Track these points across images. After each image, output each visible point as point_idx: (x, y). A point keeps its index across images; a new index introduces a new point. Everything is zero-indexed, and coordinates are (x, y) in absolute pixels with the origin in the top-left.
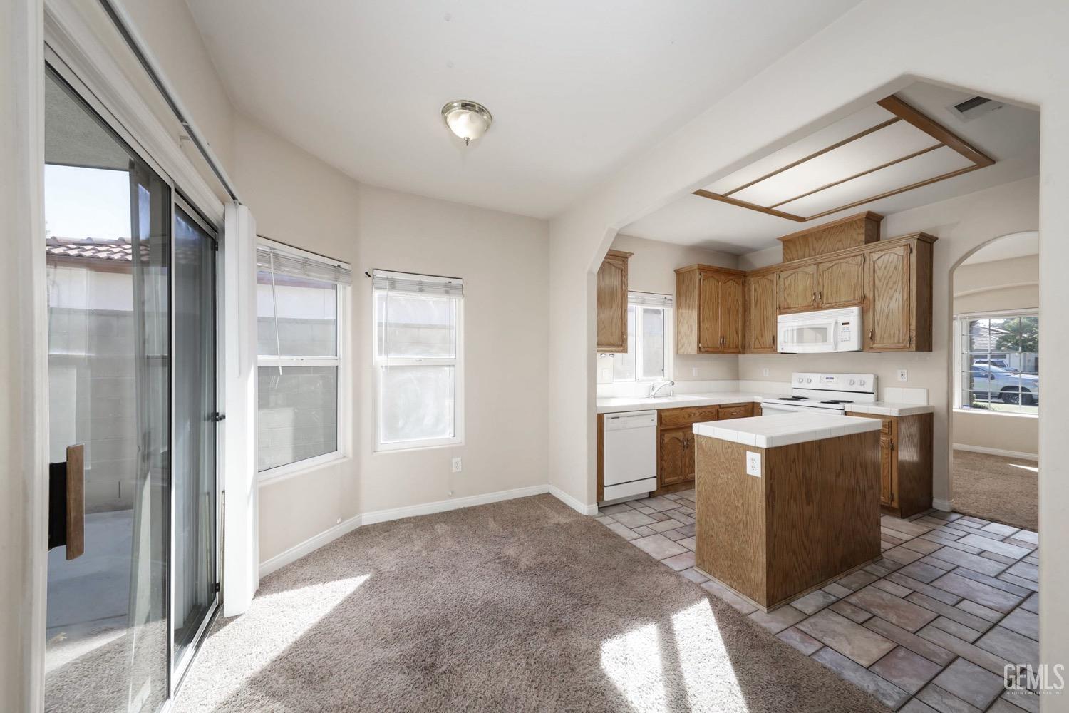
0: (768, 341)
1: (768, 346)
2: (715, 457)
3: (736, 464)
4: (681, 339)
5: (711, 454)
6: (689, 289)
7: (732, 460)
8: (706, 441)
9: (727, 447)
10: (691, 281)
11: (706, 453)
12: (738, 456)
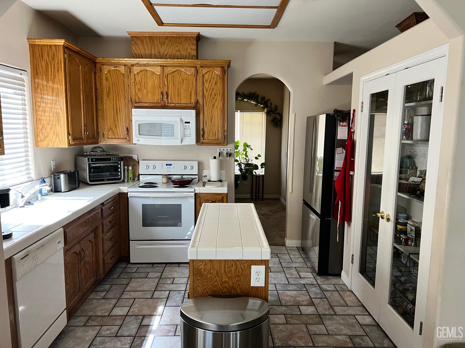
0: (122, 132)
1: (122, 137)
2: (216, 278)
3: (239, 280)
4: (42, 129)
5: (211, 277)
6: (51, 68)
7: (235, 278)
8: (205, 265)
9: (230, 266)
10: (53, 59)
11: (204, 276)
12: (242, 272)
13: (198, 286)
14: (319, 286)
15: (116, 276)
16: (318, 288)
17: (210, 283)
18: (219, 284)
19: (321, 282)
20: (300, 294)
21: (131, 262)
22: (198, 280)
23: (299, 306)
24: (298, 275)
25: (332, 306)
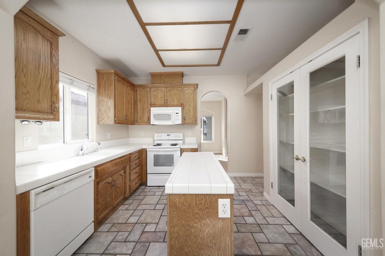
0: (146, 119)
1: (146, 121)
2: (189, 210)
3: (209, 212)
4: (101, 115)
5: (184, 209)
6: (107, 84)
7: (205, 210)
8: (179, 198)
9: (200, 199)
10: (108, 79)
11: (179, 208)
12: (210, 205)
13: (174, 217)
14: (252, 201)
15: (138, 194)
16: (252, 203)
17: (184, 214)
18: (192, 215)
19: (252, 198)
20: (242, 207)
21: (148, 186)
22: (174, 211)
23: (244, 217)
24: (238, 193)
25: (264, 217)
